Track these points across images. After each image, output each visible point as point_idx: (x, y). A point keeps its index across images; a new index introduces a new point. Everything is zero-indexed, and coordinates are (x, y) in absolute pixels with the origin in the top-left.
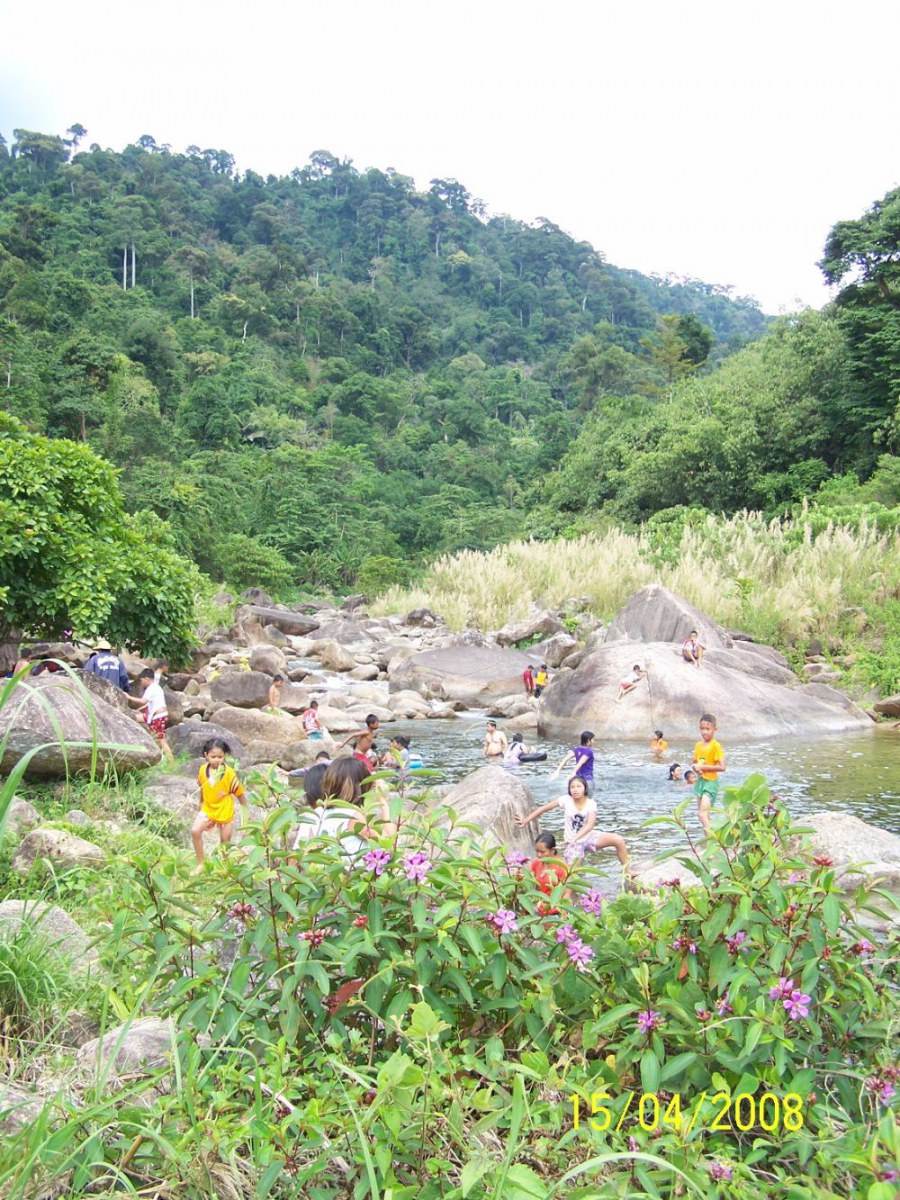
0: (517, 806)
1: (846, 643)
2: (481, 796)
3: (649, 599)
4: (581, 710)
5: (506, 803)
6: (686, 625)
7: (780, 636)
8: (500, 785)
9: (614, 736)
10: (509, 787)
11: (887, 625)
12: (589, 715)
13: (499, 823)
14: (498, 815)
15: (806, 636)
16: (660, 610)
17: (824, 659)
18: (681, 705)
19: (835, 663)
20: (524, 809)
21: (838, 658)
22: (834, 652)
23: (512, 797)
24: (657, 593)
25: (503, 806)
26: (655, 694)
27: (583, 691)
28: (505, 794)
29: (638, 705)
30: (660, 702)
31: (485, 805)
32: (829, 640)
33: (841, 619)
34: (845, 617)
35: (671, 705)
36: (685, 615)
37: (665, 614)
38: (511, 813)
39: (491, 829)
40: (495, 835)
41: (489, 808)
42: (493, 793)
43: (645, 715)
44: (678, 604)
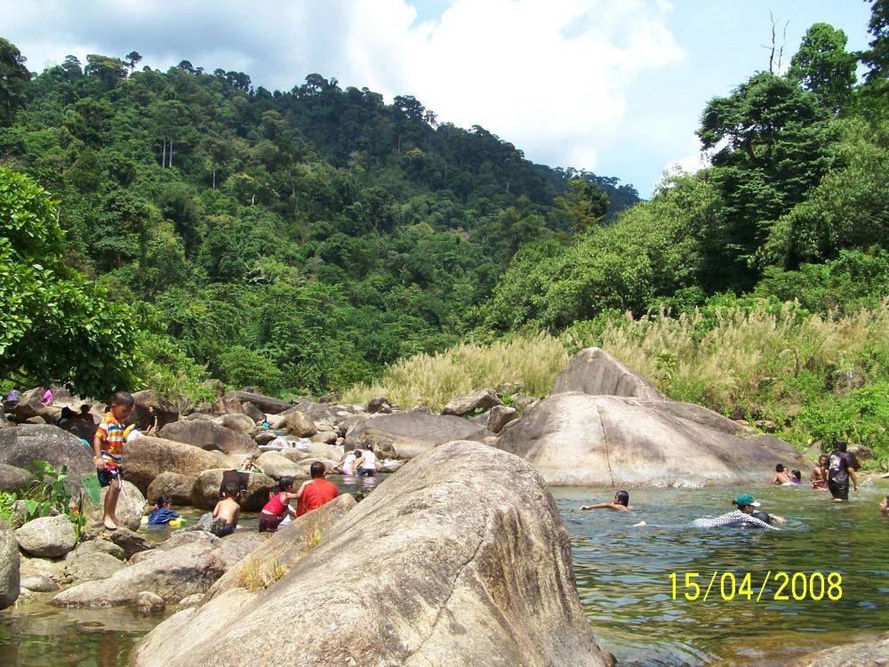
0: (529, 518)
1: (766, 409)
2: (440, 490)
3: (590, 360)
5: (504, 509)
6: (627, 383)
7: (707, 398)
8: (485, 470)
10: (506, 475)
11: (803, 392)
14: (489, 539)
15: (729, 403)
16: (601, 370)
17: (747, 423)
18: (639, 449)
19: (758, 426)
20: (543, 528)
21: (759, 423)
22: (756, 416)
23: (517, 498)
24: (597, 355)
25: (499, 516)
26: (610, 440)
27: (535, 438)
28: (500, 491)
29: (593, 450)
30: (617, 448)
31: (449, 510)
32: (750, 406)
33: (760, 387)
34: (764, 385)
35: (629, 450)
36: (626, 374)
37: (606, 373)
38: (516, 538)
39: (473, 583)
40: (484, 599)
41: (461, 519)
42: (468, 484)
43: (602, 460)
44: (617, 364)
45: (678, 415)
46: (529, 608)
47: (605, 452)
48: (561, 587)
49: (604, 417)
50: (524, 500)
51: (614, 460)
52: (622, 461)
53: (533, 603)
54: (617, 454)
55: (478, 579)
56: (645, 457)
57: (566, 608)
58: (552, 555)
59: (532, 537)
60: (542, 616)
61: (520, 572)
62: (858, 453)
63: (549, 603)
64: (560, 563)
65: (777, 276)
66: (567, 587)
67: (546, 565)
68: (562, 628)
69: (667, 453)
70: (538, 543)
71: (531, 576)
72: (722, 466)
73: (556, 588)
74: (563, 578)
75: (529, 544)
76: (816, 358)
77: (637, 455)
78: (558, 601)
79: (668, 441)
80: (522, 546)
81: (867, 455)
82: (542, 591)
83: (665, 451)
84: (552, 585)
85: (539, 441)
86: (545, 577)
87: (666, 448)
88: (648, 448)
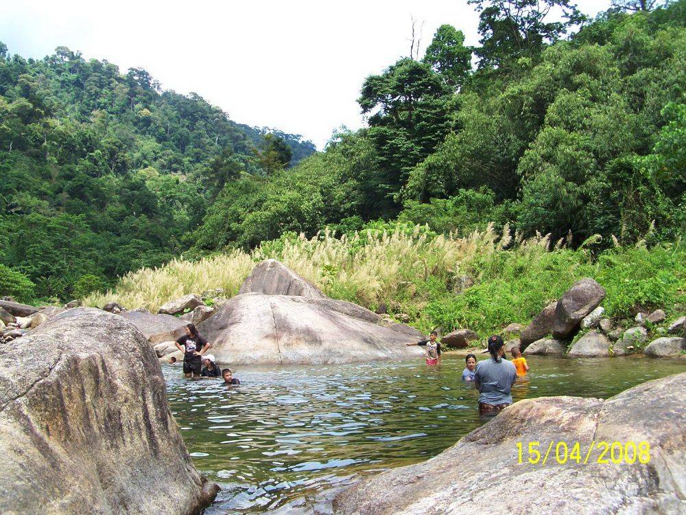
1: (403, 305)
3: (269, 269)
4: (220, 342)
5: (83, 355)
6: (296, 286)
7: (359, 297)
8: (83, 326)
9: (248, 362)
10: (102, 330)
11: (430, 293)
12: (227, 346)
13: (49, 403)
14: (52, 380)
15: (375, 301)
16: (277, 276)
17: (389, 316)
18: (302, 335)
19: (397, 318)
20: (132, 375)
21: (398, 315)
22: (396, 311)
24: (274, 265)
26: (280, 328)
27: (222, 328)
28: (88, 342)
29: (267, 337)
30: (285, 335)
31: (22, 355)
32: (391, 303)
33: (399, 289)
34: (401, 287)
35: (294, 336)
36: (295, 280)
37: (281, 279)
38: (97, 382)
39: (19, 415)
41: (30, 363)
43: (273, 344)
44: (289, 272)
45: (333, 309)
46: (104, 443)
47: (276, 338)
48: (149, 426)
49: (277, 311)
50: (115, 350)
51: (283, 344)
52: (288, 345)
53: (113, 437)
54: (284, 339)
55: (25, 412)
56: (306, 341)
57: (153, 444)
58: (140, 398)
59: (118, 382)
60: (122, 449)
61: (101, 412)
62: (465, 335)
63: (132, 438)
64: (151, 407)
65: (414, 207)
66: (156, 426)
67: (132, 406)
68: (143, 462)
69: (323, 337)
70: (124, 387)
71: (112, 415)
72: (366, 346)
73: (143, 425)
74: (153, 418)
75: (113, 389)
76: (439, 267)
77: (300, 339)
78: (145, 438)
79: (324, 329)
80: (103, 389)
81: (472, 337)
82: (125, 428)
83: (321, 336)
84: (137, 425)
85: (226, 330)
86: (129, 416)
87: (322, 333)
88: (308, 335)
